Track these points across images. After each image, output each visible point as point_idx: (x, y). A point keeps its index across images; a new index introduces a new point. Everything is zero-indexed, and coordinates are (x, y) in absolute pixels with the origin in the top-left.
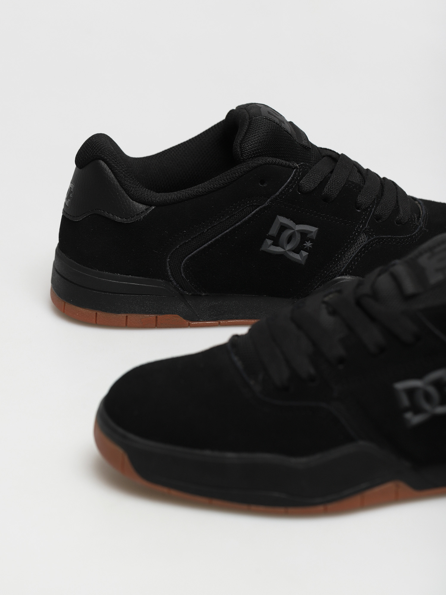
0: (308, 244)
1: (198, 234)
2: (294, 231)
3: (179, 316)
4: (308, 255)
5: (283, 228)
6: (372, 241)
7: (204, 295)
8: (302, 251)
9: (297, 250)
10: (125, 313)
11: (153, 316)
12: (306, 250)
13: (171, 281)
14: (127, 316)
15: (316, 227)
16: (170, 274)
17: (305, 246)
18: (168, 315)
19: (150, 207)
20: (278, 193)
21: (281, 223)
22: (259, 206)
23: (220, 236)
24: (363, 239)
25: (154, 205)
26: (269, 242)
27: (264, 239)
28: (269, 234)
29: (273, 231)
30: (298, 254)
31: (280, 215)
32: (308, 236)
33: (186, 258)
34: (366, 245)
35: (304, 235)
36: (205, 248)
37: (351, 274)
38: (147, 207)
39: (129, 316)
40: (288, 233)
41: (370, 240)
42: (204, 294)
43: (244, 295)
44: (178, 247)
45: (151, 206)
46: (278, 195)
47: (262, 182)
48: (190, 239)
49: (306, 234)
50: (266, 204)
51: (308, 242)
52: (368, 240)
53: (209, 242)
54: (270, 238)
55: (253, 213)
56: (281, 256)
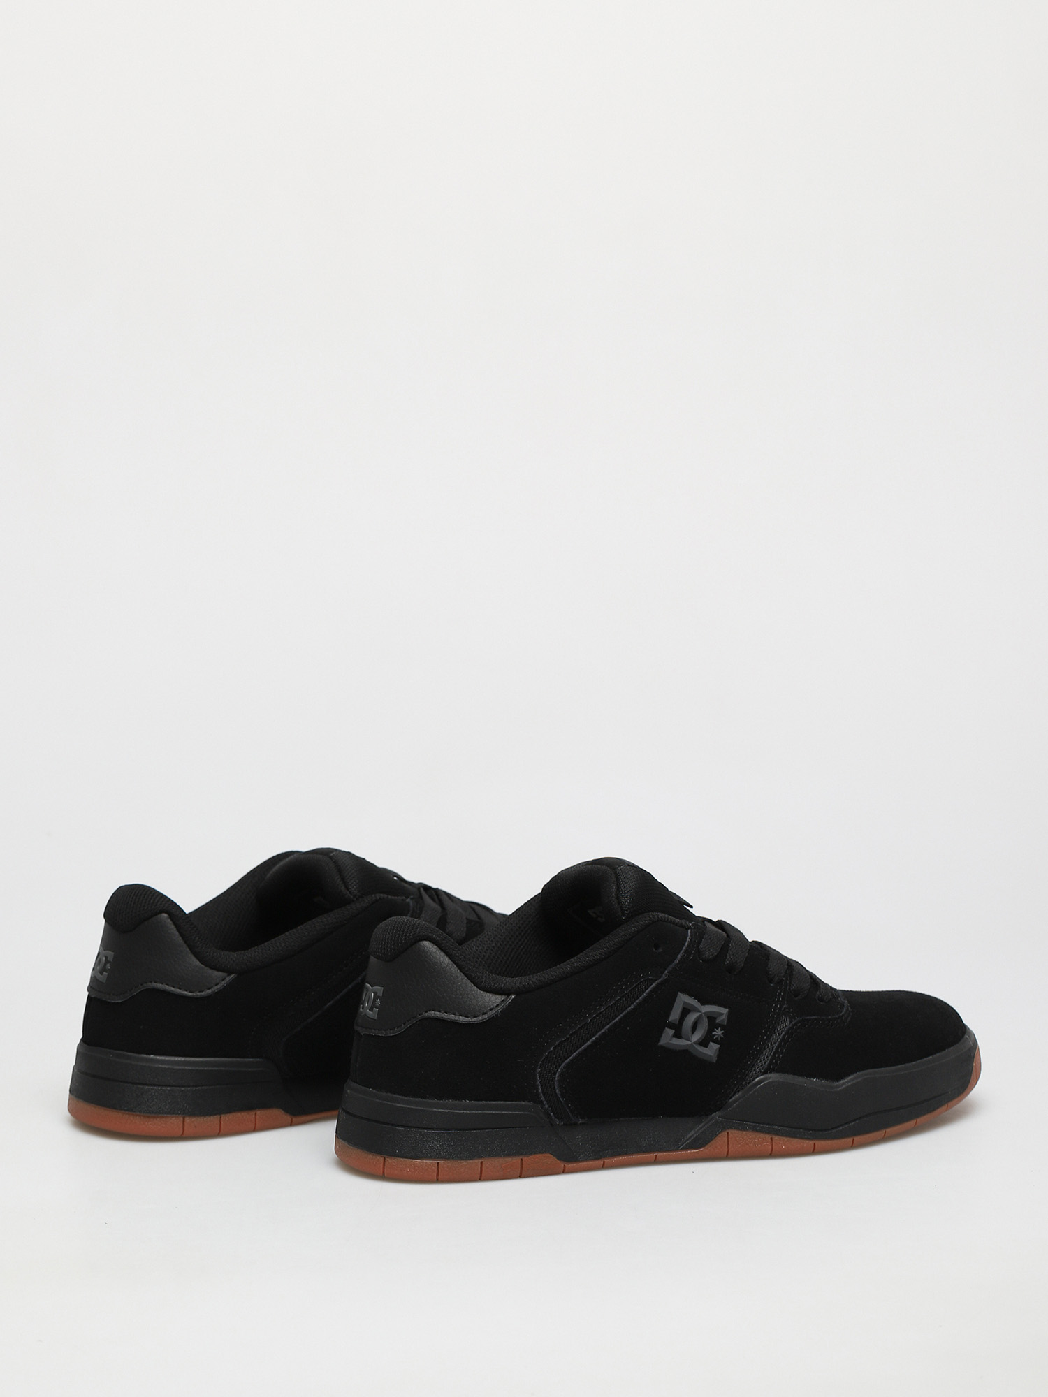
0: (718, 1032)
1: (579, 1026)
2: (699, 1014)
3: (550, 1155)
4: (720, 1049)
5: (686, 1011)
6: (796, 1024)
7: (583, 1123)
8: (711, 1043)
9: (704, 1043)
10: (480, 1157)
11: (517, 1159)
12: (716, 1041)
13: (542, 1102)
14: (482, 1163)
15: (725, 1007)
16: (540, 1091)
17: (714, 1035)
18: (537, 1156)
19: (508, 997)
20: (677, 961)
21: (685, 1003)
22: (655, 981)
23: (607, 1027)
24: (785, 1024)
25: (513, 994)
26: (671, 1032)
27: (664, 1029)
28: (670, 1019)
29: (674, 1016)
30: (707, 1047)
31: (682, 992)
32: (717, 1021)
33: (562, 1065)
34: (789, 1030)
35: (712, 1019)
36: (589, 1046)
37: (777, 1071)
38: (504, 997)
39: (485, 1161)
40: (692, 1018)
41: (793, 1023)
42: (580, 1122)
43: (633, 1118)
44: (552, 1049)
45: (508, 995)
46: (678, 964)
47: (657, 947)
48: (568, 1036)
49: (715, 1019)
50: (664, 977)
51: (717, 1029)
52: (791, 1022)
53: (594, 1038)
54: (671, 1026)
55: (648, 990)
56: (685, 1053)
